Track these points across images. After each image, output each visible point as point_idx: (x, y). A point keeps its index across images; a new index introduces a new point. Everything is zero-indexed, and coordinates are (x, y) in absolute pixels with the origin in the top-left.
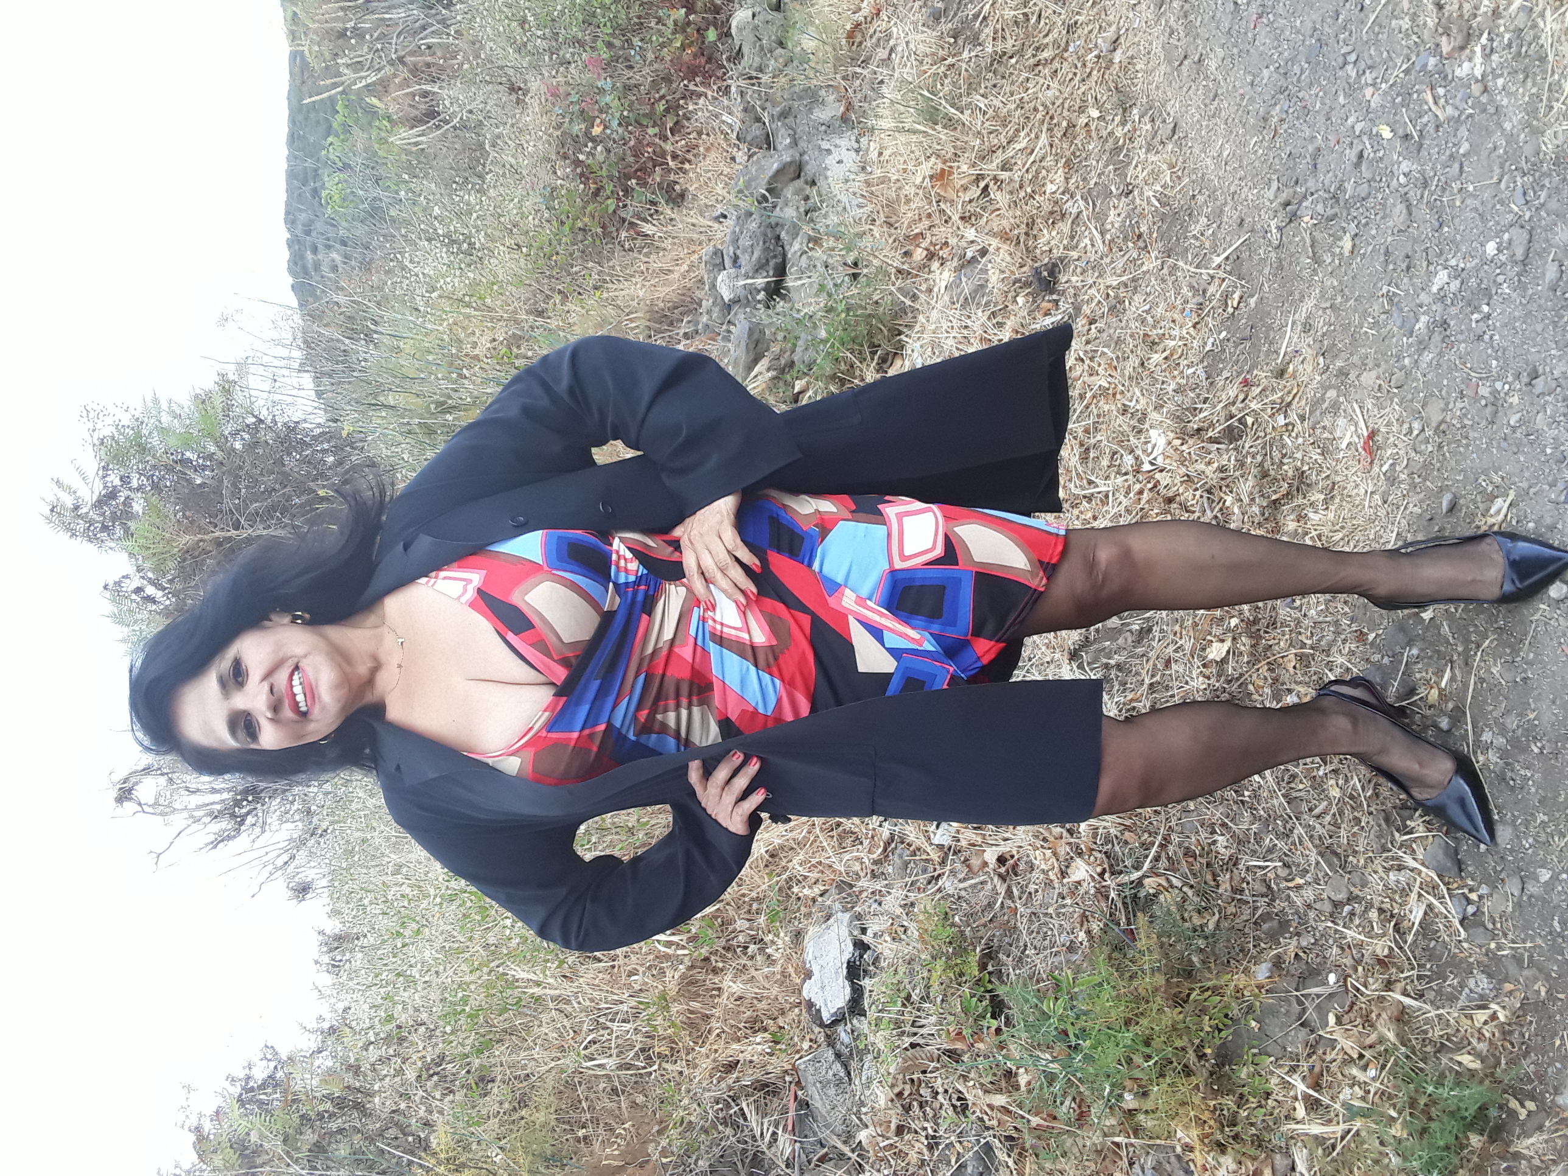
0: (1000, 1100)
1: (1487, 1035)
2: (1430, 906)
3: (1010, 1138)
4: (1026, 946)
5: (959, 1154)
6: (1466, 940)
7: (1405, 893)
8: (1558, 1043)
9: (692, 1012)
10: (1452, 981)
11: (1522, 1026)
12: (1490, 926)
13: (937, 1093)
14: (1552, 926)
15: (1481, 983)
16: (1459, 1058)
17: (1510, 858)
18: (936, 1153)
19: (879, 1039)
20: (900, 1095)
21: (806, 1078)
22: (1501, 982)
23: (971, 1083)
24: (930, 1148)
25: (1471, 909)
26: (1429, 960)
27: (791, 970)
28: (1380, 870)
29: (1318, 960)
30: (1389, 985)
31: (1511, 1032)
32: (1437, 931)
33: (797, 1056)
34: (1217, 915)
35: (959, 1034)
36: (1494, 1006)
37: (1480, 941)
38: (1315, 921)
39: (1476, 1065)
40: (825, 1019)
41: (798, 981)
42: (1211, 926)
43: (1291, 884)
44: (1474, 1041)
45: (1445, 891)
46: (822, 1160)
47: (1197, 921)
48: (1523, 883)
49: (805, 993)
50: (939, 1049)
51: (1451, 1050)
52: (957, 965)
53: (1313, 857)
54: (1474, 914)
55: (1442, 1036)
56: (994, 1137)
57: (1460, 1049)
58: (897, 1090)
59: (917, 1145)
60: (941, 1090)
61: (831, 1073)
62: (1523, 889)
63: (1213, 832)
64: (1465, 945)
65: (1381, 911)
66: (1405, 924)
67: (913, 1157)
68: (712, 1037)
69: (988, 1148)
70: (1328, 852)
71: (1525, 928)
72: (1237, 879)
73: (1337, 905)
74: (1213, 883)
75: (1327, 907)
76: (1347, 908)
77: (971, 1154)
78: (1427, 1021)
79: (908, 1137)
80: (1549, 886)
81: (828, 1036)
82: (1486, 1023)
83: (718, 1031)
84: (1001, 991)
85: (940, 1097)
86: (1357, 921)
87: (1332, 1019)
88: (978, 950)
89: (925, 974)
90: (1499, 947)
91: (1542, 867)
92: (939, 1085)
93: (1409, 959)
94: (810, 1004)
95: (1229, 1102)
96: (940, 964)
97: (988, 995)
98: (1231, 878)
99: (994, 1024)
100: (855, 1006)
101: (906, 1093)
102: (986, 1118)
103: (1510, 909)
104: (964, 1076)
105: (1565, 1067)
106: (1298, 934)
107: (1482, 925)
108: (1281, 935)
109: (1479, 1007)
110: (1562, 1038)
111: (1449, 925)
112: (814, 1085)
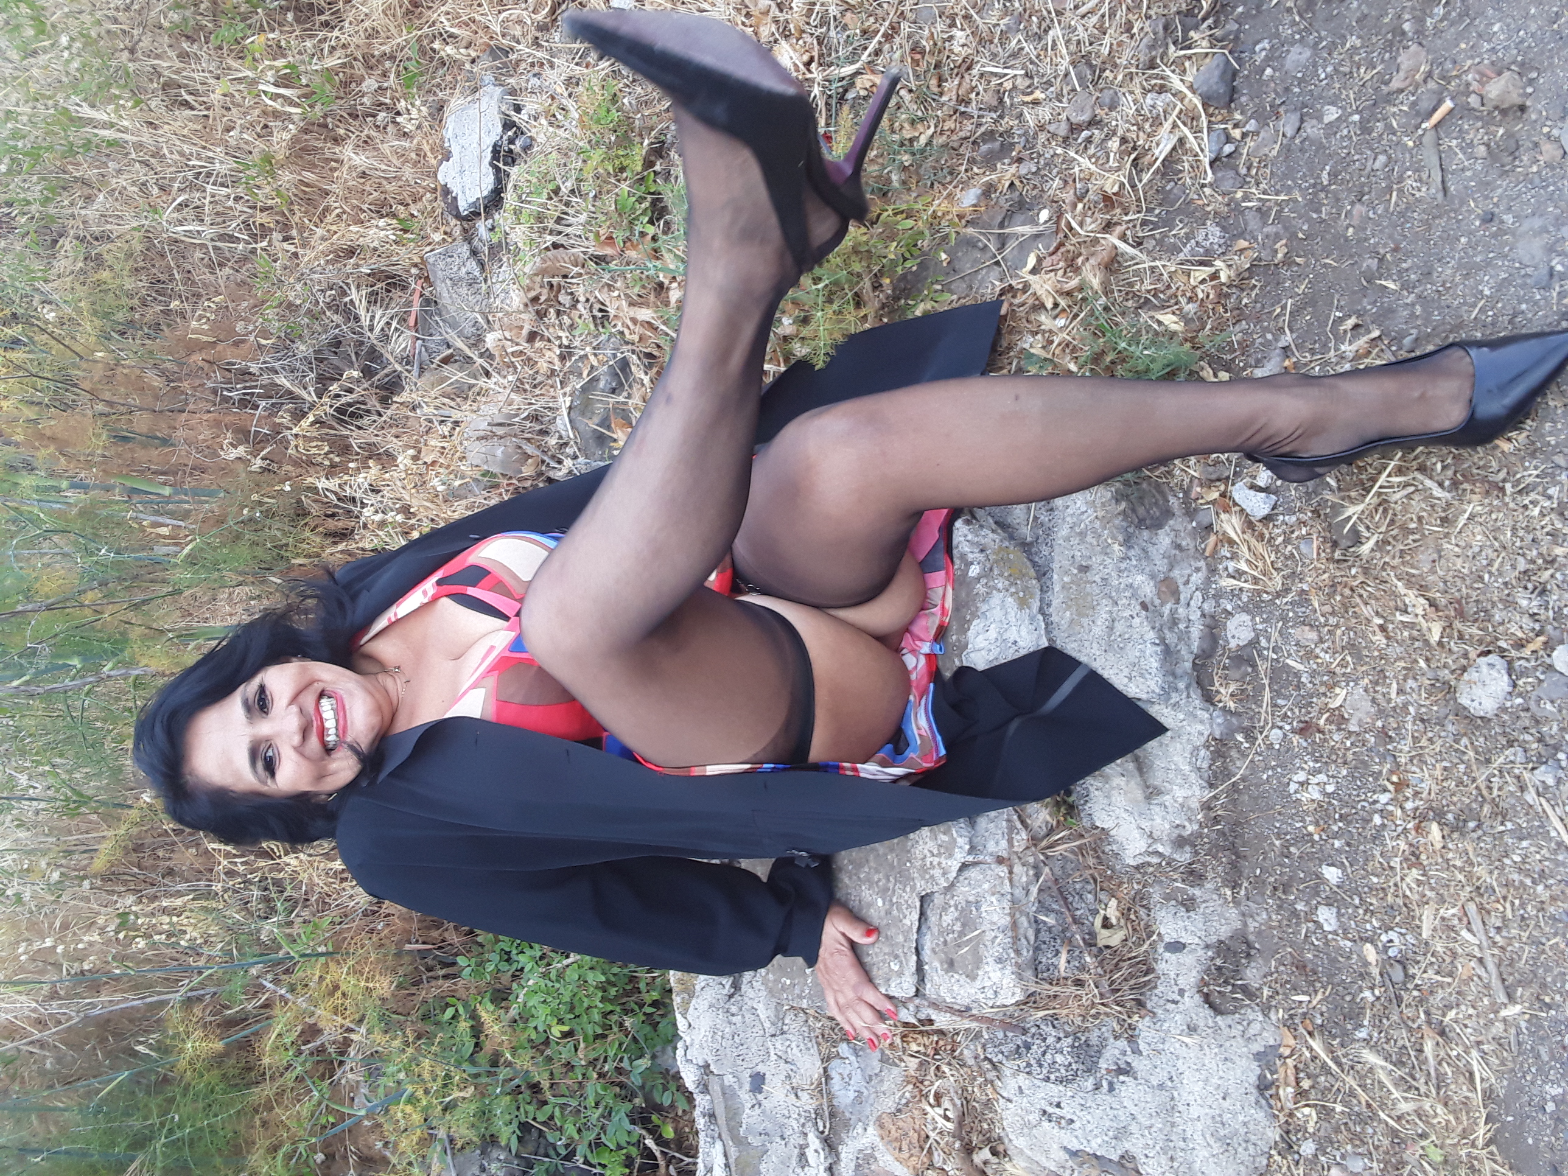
0: (645, 314)
1: (1201, 295)
2: (1181, 141)
3: (650, 356)
5: (592, 367)
6: (1211, 185)
7: (1157, 122)
8: (1278, 310)
9: (307, 185)
10: (1180, 230)
11: (1243, 290)
12: (1243, 171)
13: (578, 301)
14: (1319, 177)
15: (1212, 234)
16: (1161, 317)
17: (1297, 90)
18: (568, 364)
19: (519, 235)
20: (535, 300)
21: (435, 272)
22: (1235, 237)
23: (616, 293)
24: (563, 358)
25: (1228, 149)
26: (1160, 205)
27: (426, 148)
28: (1138, 91)
29: (1034, 193)
30: (1108, 227)
31: (1228, 296)
32: (1181, 171)
33: (428, 249)
34: (932, 129)
35: (610, 238)
36: (1218, 263)
37: (1227, 186)
38: (1044, 146)
39: (1179, 327)
40: (461, 209)
41: (434, 162)
42: (923, 140)
43: (1028, 99)
44: (1183, 301)
45: (1205, 125)
46: (446, 361)
47: (907, 132)
48: (1302, 121)
49: (440, 177)
50: (585, 253)
51: (1155, 308)
52: (618, 156)
53: (1065, 64)
54: (1229, 156)
55: (1149, 291)
56: (633, 352)
57: (1164, 307)
58: (532, 294)
59: (548, 354)
60: (582, 299)
61: (464, 270)
62: (1299, 129)
63: (953, 25)
64: (1208, 191)
65: (1124, 140)
66: (1147, 159)
67: (543, 366)
68: (329, 218)
69: (625, 364)
70: (1082, 60)
71: (1285, 177)
72: (966, 86)
73: (1074, 128)
74: (936, 90)
75: (1063, 129)
76: (1085, 134)
77: (605, 368)
78: (1137, 273)
79: (538, 344)
80: (1332, 129)
81: (465, 231)
82: (1203, 281)
83: (338, 211)
84: (666, 194)
85: (580, 306)
86: (1092, 150)
87: (1032, 260)
88: (646, 142)
89: (580, 164)
90: (1246, 198)
91: (1333, 104)
92: (580, 292)
93: (1138, 200)
94: (446, 191)
96: (597, 156)
97: (649, 197)
98: (960, 85)
99: (651, 230)
100: (495, 200)
101: (543, 298)
102: (626, 332)
103: (1274, 153)
104: (609, 286)
105: (1277, 340)
106: (1020, 160)
107: (1235, 169)
108: (1000, 159)
109: (1202, 263)
110: (1284, 308)
111: (1196, 165)
112: (444, 281)
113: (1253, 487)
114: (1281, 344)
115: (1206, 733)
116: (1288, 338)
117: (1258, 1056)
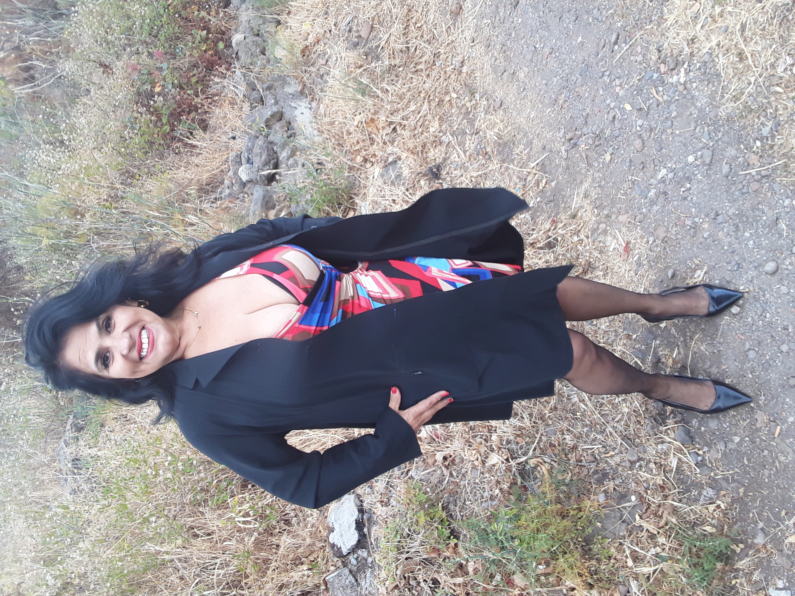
0: (460, 580)
1: (716, 516)
2: (679, 459)
4: (465, 500)
6: (699, 473)
7: (666, 454)
8: (751, 515)
10: (695, 493)
11: (732, 510)
12: (710, 465)
13: (419, 582)
14: (743, 462)
15: (709, 492)
16: (704, 528)
17: (718, 433)
22: (719, 491)
23: (443, 574)
25: (700, 458)
27: (321, 528)
28: (653, 445)
29: (625, 490)
30: (666, 497)
31: (727, 514)
32: (684, 470)
33: (326, 575)
34: (570, 474)
35: (433, 549)
36: (718, 502)
37: (706, 472)
38: (622, 471)
39: (714, 530)
40: (343, 553)
41: (326, 534)
42: (568, 478)
43: (607, 455)
44: (710, 520)
45: (686, 452)
47: (560, 477)
48: (726, 444)
49: (330, 540)
50: (420, 559)
51: (700, 525)
52: (431, 513)
53: (619, 441)
54: (701, 461)
55: (694, 519)
57: (703, 524)
58: (395, 584)
60: (421, 580)
61: (348, 581)
62: (726, 446)
63: (563, 434)
64: (699, 475)
65: (655, 463)
66: (668, 468)
68: (270, 572)
70: (625, 438)
71: (729, 464)
72: (578, 455)
73: (632, 463)
74: (566, 459)
75: (628, 464)
76: (638, 464)
78: (685, 513)
80: (740, 444)
81: (343, 562)
82: (714, 510)
83: (274, 568)
84: (454, 525)
85: (421, 584)
86: (644, 469)
87: (637, 517)
88: (440, 504)
90: (716, 475)
91: (735, 435)
93: (673, 484)
94: (333, 546)
95: (594, 562)
98: (576, 455)
99: (455, 542)
100: (362, 544)
101: (401, 584)
102: (451, 590)
103: (720, 456)
104: (438, 571)
105: (756, 526)
106: (614, 479)
107: (706, 465)
108: (604, 480)
109: (710, 504)
110: (753, 513)
111: (690, 467)
112: (339, 589)
113: (777, 589)
114: (759, 527)
116: (761, 525)
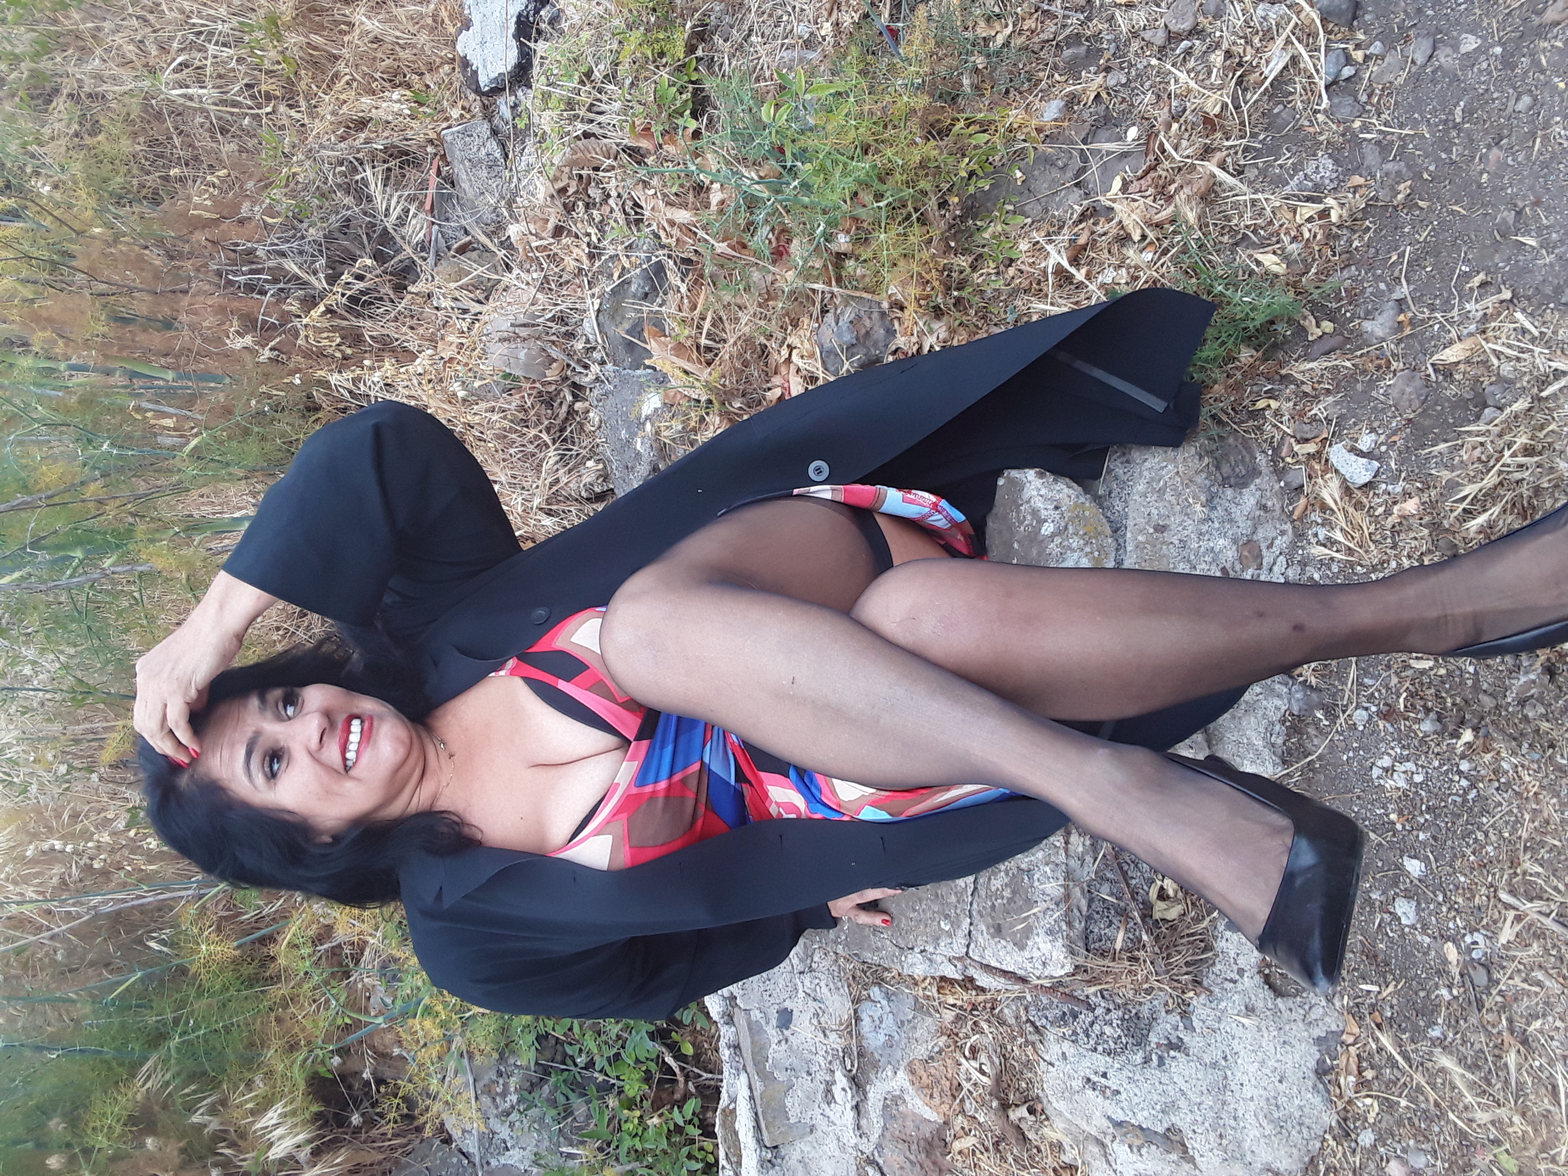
0: (683, 216)
1: (1307, 235)
2: (1295, 60)
3: (687, 261)
4: (751, 31)
5: (624, 268)
6: (1325, 111)
7: (1268, 36)
8: (1394, 258)
9: (315, 48)
10: (1286, 159)
11: (1354, 231)
12: (1364, 98)
13: (609, 196)
14: (1451, 113)
15: (1324, 167)
16: (1260, 257)
17: (1430, 12)
18: (597, 264)
19: (546, 120)
20: (563, 191)
21: (453, 152)
22: (1349, 172)
23: (652, 192)
24: (591, 257)
25: (1348, 71)
26: (1266, 129)
27: (444, 14)
29: (1123, 106)
30: (1206, 152)
31: (1337, 237)
32: (1291, 94)
33: (445, 125)
34: (1010, 28)
35: (647, 129)
36: (1330, 201)
37: (1344, 112)
38: (1136, 54)
39: (1280, 269)
40: (482, 85)
41: (452, 30)
42: (1000, 40)
44: (1286, 239)
45: (1323, 44)
46: (462, 250)
47: (982, 31)
48: (1435, 49)
49: (459, 47)
50: (618, 145)
51: (1255, 246)
52: (657, 40)
54: (1348, 80)
55: (1247, 227)
56: (670, 257)
57: (1263, 246)
58: (560, 185)
59: (576, 250)
60: (614, 193)
61: (483, 151)
62: (1431, 57)
64: (1321, 117)
65: (1228, 54)
66: (1253, 77)
67: (570, 263)
68: (339, 85)
69: (660, 268)
71: (1412, 109)
73: (1173, 38)
75: (1159, 38)
76: (1185, 44)
77: (638, 271)
78: (1235, 206)
79: (566, 241)
80: (1470, 59)
81: (485, 107)
82: (1310, 220)
83: (348, 77)
84: (710, 85)
85: (611, 201)
86: (1191, 64)
87: (1117, 184)
88: (689, 25)
89: (615, 46)
90: (1365, 128)
91: (1472, 32)
92: (612, 186)
93: (1242, 123)
94: (465, 63)
95: (963, 262)
96: (637, 35)
97: (690, 87)
99: (693, 125)
100: (521, 74)
101: (571, 191)
102: (662, 234)
103: (1400, 81)
104: (644, 182)
105: (1391, 291)
106: (1108, 70)
107: (1354, 95)
108: (1086, 67)
109: (1309, 199)
110: (1401, 255)
111: (1310, 87)
112: (462, 162)
113: (1353, 450)
114: (1396, 295)
115: (1284, 708)
116: (1404, 290)
117: (1319, 1041)
